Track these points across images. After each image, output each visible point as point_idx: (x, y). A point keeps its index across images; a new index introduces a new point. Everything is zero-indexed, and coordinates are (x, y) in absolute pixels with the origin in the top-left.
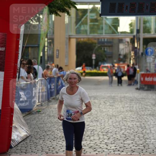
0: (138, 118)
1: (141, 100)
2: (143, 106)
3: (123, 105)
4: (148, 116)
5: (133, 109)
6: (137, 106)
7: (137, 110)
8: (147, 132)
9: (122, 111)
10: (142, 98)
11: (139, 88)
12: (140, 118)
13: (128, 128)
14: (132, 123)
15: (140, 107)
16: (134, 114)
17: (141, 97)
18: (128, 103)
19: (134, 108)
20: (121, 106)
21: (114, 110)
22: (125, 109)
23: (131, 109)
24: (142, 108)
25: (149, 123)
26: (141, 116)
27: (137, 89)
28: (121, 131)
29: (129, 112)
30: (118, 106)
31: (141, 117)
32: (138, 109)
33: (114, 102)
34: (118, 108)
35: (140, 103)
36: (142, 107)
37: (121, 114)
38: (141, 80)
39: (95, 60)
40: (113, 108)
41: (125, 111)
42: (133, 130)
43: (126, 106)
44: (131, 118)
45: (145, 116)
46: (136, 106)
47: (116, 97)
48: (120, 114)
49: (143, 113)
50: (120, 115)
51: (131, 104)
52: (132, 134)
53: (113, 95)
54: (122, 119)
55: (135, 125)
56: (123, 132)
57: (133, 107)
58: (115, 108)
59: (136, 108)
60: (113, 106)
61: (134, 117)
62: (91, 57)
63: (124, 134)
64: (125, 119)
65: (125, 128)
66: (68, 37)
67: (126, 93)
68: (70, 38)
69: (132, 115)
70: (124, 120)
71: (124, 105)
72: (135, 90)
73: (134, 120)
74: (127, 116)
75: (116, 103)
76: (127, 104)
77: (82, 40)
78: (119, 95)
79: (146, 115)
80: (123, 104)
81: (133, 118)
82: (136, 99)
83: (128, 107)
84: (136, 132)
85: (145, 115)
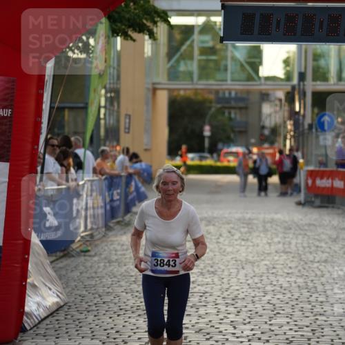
0: (300, 268)
1: (306, 228)
2: (311, 242)
3: (268, 239)
4: (321, 265)
5: (290, 248)
6: (299, 241)
7: (298, 250)
8: (320, 299)
9: (266, 252)
10: (310, 225)
11: (303, 201)
12: (304, 269)
13: (279, 289)
14: (288, 279)
15: (305, 245)
16: (292, 259)
17: (307, 222)
18: (281, 235)
19: (293, 246)
20: (265, 242)
21: (249, 250)
22: (272, 247)
23: (285, 248)
24: (309, 247)
25: (323, 280)
26: (306, 263)
27: (299, 204)
28: (264, 296)
29: (282, 254)
30: (258, 241)
31: (306, 267)
32: (301, 249)
33: (250, 233)
34: (258, 246)
35: (306, 234)
36: (309, 243)
37: (265, 257)
38: (307, 184)
39: (210, 137)
40: (249, 246)
41: (274, 251)
42: (289, 295)
43: (276, 240)
44: (285, 267)
45: (316, 265)
46: (296, 242)
47: (255, 222)
48: (262, 258)
49: (311, 258)
50: (262, 260)
51: (285, 238)
52: (287, 303)
53: (248, 216)
54: (268, 269)
55: (293, 285)
56: (268, 297)
57: (290, 243)
58: (251, 244)
59: (296, 246)
60: (247, 240)
61: (293, 265)
62: (202, 131)
63: (271, 302)
64: (274, 271)
65: (273, 289)
66: (150, 86)
67: (276, 213)
68: (155, 90)
69: (288, 262)
70: (271, 272)
71: (272, 239)
72: (294, 204)
73: (292, 273)
74: (278, 262)
75: (255, 234)
76: (277, 236)
77: (182, 93)
78: (261, 216)
79: (318, 262)
80: (269, 236)
81: (290, 268)
82: (297, 226)
83: (279, 242)
84: (297, 299)
85: (316, 262)
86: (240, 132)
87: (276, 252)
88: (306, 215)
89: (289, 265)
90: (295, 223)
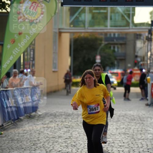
0: (130, 143)
2: (144, 127)
3: (117, 126)
4: (144, 141)
5: (129, 131)
6: (137, 127)
7: (134, 132)
9: (113, 133)
11: (149, 104)
12: (132, 143)
14: (119, 149)
15: (139, 129)
16: (127, 138)
17: (147, 116)
18: (126, 124)
19: (131, 131)
20: (114, 128)
22: (118, 131)
23: (126, 131)
24: (142, 131)
25: (141, 149)
26: (135, 140)
27: (147, 105)
29: (122, 135)
31: (134, 142)
32: (136, 132)
35: (143, 123)
36: (142, 128)
38: (152, 92)
41: (118, 133)
43: (122, 127)
44: (121, 143)
45: (140, 141)
46: (134, 128)
49: (139, 137)
51: (128, 125)
57: (130, 128)
59: (133, 130)
61: (126, 141)
64: (113, 144)
66: (57, 31)
68: (60, 33)
69: (123, 139)
70: (110, 145)
71: (120, 126)
72: (144, 105)
73: (123, 146)
74: (118, 139)
76: (124, 124)
79: (143, 139)
80: (118, 124)
81: (124, 143)
82: (140, 118)
83: (123, 128)
86: (121, 60)
87: (119, 134)
88: (149, 112)
89: (123, 141)
90: (139, 117)
